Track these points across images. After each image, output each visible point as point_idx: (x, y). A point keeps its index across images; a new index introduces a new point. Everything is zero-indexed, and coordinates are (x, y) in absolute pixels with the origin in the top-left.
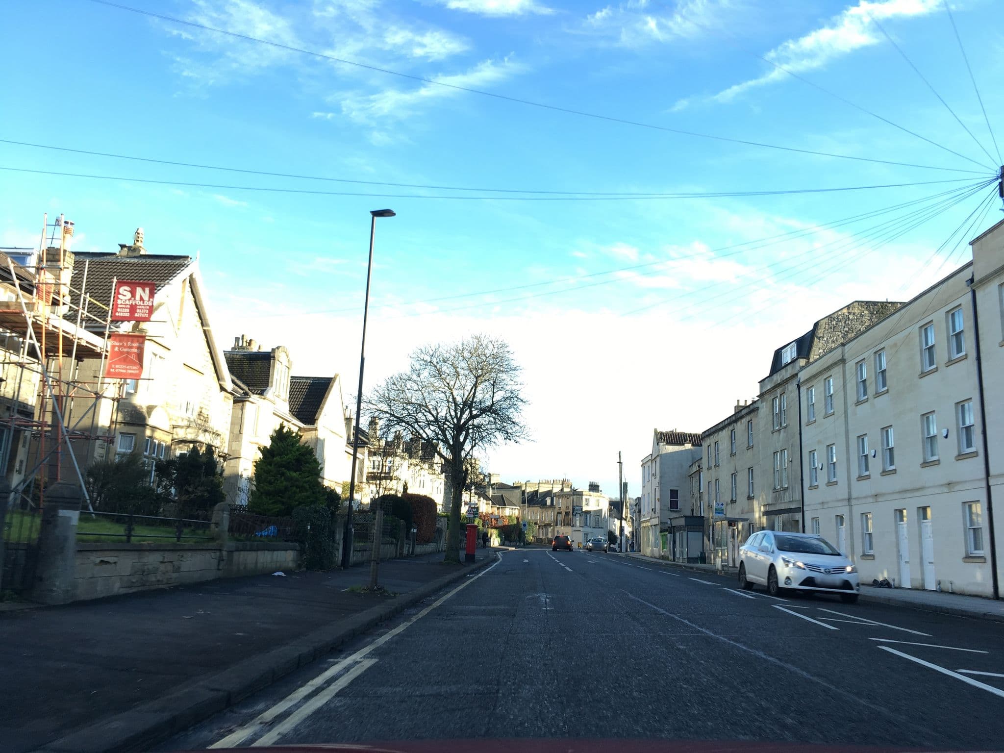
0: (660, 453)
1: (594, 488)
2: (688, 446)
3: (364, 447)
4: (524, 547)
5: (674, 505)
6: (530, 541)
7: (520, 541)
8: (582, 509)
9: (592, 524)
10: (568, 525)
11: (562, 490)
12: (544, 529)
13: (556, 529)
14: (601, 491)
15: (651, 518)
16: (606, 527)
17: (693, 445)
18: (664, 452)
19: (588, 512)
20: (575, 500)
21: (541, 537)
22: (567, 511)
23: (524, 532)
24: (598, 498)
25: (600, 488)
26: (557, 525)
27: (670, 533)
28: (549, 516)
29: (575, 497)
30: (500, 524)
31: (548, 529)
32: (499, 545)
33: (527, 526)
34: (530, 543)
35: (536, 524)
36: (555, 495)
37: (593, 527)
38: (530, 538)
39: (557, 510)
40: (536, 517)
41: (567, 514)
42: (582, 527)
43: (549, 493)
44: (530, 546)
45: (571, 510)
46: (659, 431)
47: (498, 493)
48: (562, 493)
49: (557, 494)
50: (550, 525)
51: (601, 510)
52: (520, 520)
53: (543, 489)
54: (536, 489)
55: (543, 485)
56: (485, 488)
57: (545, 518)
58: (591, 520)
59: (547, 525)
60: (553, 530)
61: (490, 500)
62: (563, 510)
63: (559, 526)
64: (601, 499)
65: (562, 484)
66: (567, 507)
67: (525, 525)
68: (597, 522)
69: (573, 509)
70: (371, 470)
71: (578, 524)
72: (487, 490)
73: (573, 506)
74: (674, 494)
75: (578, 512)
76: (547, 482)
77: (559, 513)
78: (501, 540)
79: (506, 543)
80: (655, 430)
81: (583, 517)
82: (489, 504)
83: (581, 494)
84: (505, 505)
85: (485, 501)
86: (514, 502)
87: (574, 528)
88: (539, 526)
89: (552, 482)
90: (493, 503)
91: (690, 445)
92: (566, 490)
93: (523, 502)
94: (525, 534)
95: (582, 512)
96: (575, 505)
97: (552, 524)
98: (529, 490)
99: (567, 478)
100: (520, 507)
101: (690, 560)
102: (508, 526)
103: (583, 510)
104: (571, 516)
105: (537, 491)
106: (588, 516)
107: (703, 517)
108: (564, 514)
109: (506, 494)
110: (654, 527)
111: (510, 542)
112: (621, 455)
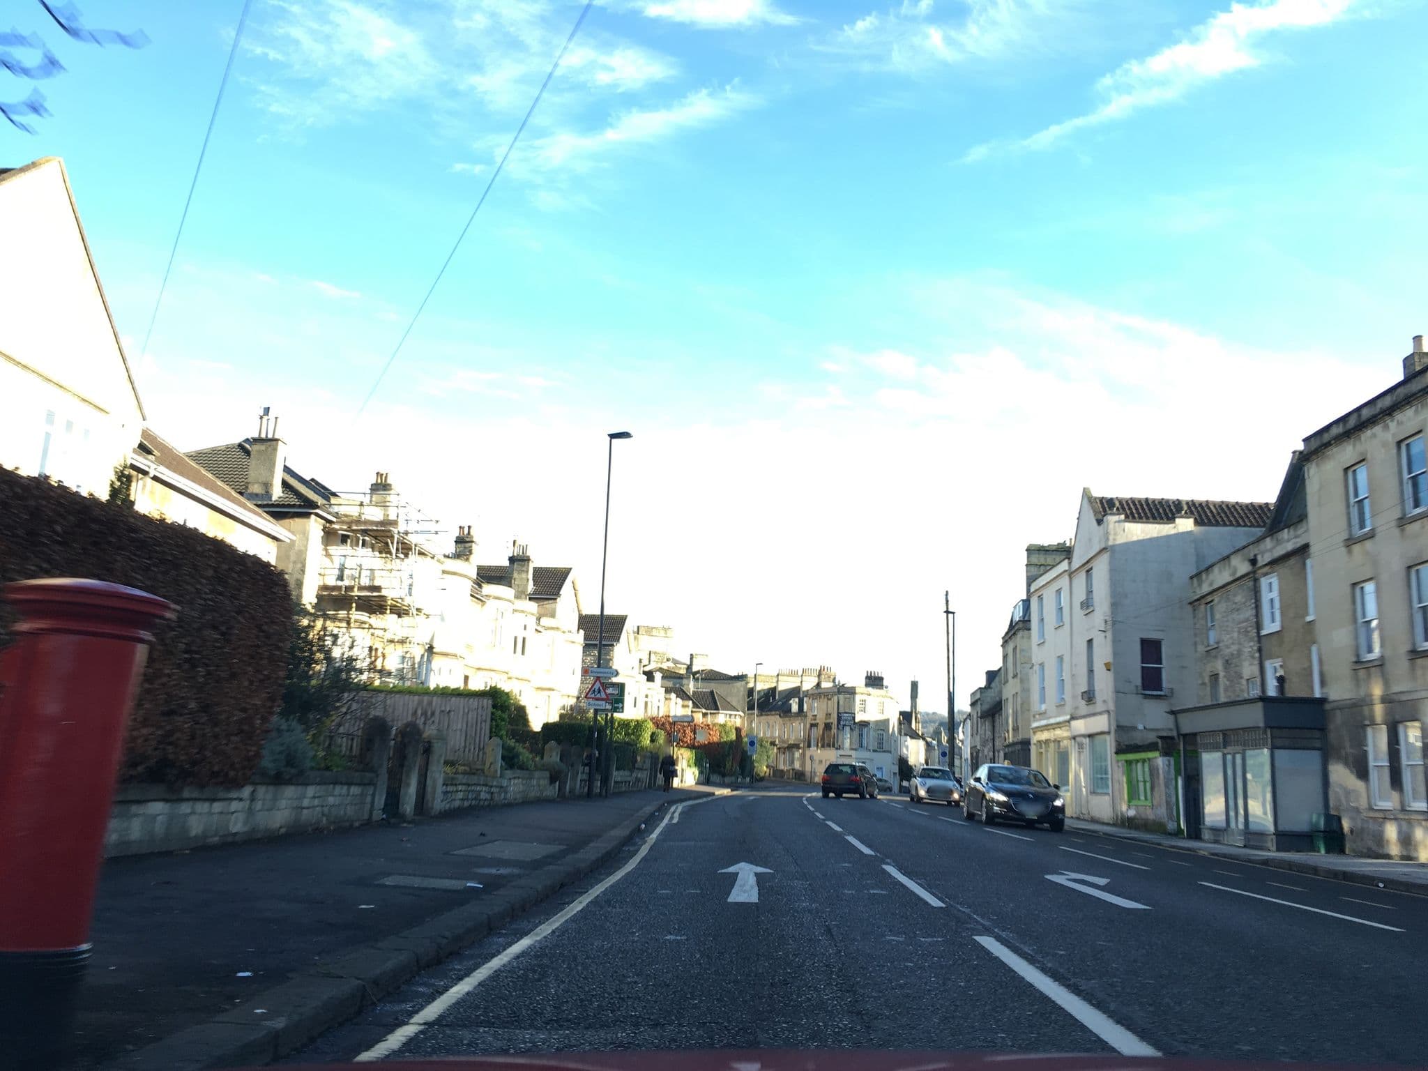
0: (1110, 543)
1: (874, 681)
2: (1185, 525)
3: (307, 515)
4: (750, 787)
5: (1151, 681)
6: (762, 775)
7: (743, 775)
8: (854, 718)
9: (873, 744)
10: (829, 745)
11: (818, 685)
12: (787, 753)
13: (808, 754)
14: (887, 687)
15: (1073, 718)
16: (896, 749)
17: (1197, 523)
18: (1121, 540)
19: (865, 724)
20: (841, 703)
21: (781, 767)
22: (828, 721)
23: (751, 756)
24: (881, 699)
25: (885, 683)
26: (809, 746)
27: (1166, 753)
28: (795, 731)
29: (841, 697)
30: (702, 739)
31: (793, 754)
32: (698, 783)
33: (757, 745)
34: (762, 779)
35: (773, 744)
36: (807, 694)
37: (874, 751)
38: (762, 769)
39: (809, 721)
40: (772, 732)
41: (828, 726)
42: (856, 750)
43: (795, 692)
44: (761, 784)
45: (834, 719)
46: (1097, 493)
47: (705, 688)
48: (819, 691)
49: (810, 693)
50: (797, 746)
51: (887, 721)
52: (743, 734)
53: (785, 685)
54: (773, 685)
55: (785, 678)
56: (682, 678)
57: (789, 735)
58: (871, 738)
59: (793, 747)
60: (804, 755)
61: (689, 698)
62: (821, 720)
63: (813, 748)
64: (887, 701)
65: (819, 676)
66: (828, 715)
67: (752, 743)
68: (880, 742)
69: (839, 719)
70: (331, 581)
71: (847, 743)
72: (685, 681)
73: (838, 713)
74: (1151, 649)
75: (847, 723)
76: (792, 674)
77: (812, 725)
78: (701, 773)
79: (714, 778)
80: (1086, 493)
81: (856, 733)
82: (688, 706)
83: (851, 692)
84: (717, 709)
85: (679, 700)
86: (734, 704)
87: (841, 752)
88: (779, 749)
89: (800, 673)
90: (695, 706)
91: (1191, 521)
92: (826, 685)
93: (751, 707)
94: (752, 762)
95: (855, 723)
96: (841, 710)
97: (802, 745)
98: (761, 686)
99: (827, 665)
100: (744, 713)
101: (1286, 839)
102: (718, 744)
103: (857, 720)
104: (834, 730)
105: (774, 689)
106: (865, 730)
107: (1323, 701)
108: (821, 726)
109: (719, 689)
110: (1086, 741)
111: (724, 775)
112: (949, 599)
